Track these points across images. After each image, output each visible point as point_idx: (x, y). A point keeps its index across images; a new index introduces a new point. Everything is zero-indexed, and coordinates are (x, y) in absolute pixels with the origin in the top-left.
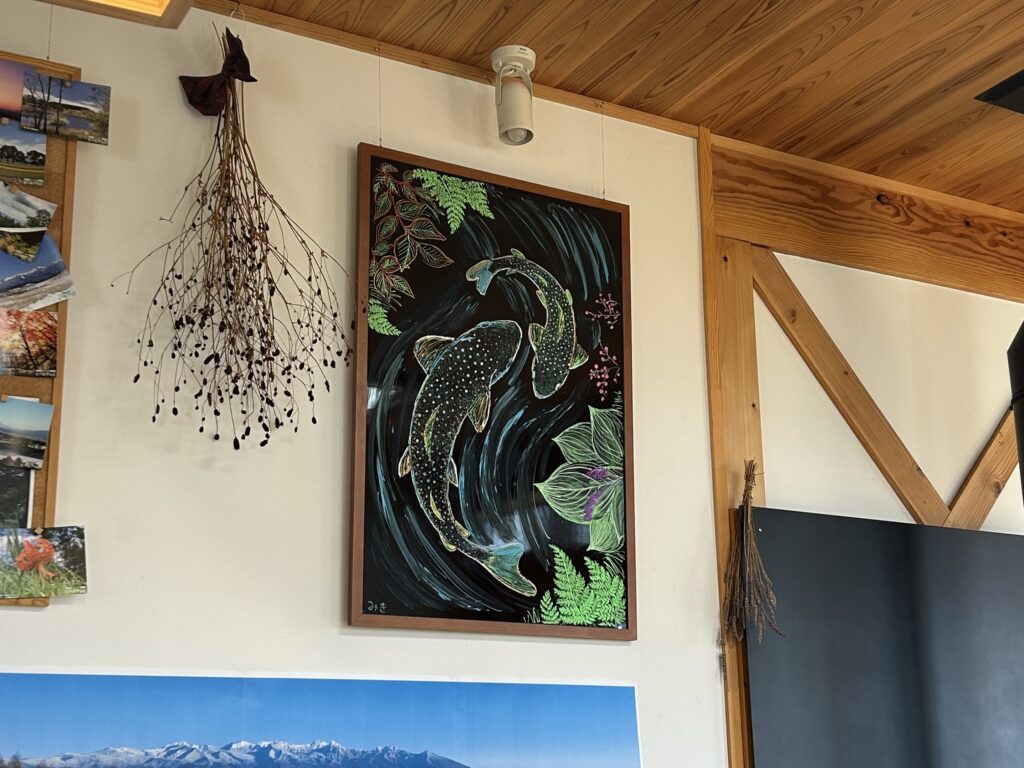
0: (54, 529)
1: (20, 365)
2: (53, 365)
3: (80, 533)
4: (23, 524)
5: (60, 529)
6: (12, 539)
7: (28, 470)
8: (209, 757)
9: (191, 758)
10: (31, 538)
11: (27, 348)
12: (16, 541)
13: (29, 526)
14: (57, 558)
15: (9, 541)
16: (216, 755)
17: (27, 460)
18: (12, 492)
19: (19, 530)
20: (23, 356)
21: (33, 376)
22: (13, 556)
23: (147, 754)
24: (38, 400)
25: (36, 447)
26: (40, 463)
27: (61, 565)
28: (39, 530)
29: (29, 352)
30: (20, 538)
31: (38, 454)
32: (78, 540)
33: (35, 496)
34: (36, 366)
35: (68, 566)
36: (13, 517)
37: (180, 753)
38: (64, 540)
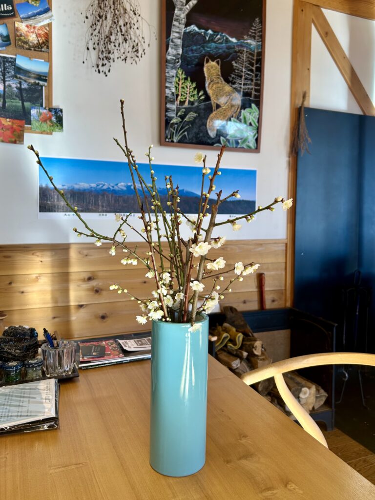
0: (52, 109)
1: (36, 47)
2: (48, 47)
3: (61, 111)
4: (42, 106)
5: (55, 109)
6: (38, 110)
7: (42, 86)
8: (111, 188)
9: (105, 187)
10: (45, 111)
11: (38, 41)
12: (40, 111)
13: (44, 106)
14: (54, 119)
15: (37, 111)
16: (113, 187)
17: (41, 83)
18: (37, 94)
19: (41, 108)
20: (37, 43)
21: (41, 51)
22: (39, 117)
23: (90, 185)
24: (43, 61)
25: (44, 78)
26: (46, 84)
27: (55, 121)
28: (47, 108)
29: (39, 42)
30: (41, 111)
31: (45, 80)
32: (60, 113)
33: (45, 96)
34: (42, 48)
35: (57, 122)
36: (38, 103)
37: (101, 186)
38: (56, 113)
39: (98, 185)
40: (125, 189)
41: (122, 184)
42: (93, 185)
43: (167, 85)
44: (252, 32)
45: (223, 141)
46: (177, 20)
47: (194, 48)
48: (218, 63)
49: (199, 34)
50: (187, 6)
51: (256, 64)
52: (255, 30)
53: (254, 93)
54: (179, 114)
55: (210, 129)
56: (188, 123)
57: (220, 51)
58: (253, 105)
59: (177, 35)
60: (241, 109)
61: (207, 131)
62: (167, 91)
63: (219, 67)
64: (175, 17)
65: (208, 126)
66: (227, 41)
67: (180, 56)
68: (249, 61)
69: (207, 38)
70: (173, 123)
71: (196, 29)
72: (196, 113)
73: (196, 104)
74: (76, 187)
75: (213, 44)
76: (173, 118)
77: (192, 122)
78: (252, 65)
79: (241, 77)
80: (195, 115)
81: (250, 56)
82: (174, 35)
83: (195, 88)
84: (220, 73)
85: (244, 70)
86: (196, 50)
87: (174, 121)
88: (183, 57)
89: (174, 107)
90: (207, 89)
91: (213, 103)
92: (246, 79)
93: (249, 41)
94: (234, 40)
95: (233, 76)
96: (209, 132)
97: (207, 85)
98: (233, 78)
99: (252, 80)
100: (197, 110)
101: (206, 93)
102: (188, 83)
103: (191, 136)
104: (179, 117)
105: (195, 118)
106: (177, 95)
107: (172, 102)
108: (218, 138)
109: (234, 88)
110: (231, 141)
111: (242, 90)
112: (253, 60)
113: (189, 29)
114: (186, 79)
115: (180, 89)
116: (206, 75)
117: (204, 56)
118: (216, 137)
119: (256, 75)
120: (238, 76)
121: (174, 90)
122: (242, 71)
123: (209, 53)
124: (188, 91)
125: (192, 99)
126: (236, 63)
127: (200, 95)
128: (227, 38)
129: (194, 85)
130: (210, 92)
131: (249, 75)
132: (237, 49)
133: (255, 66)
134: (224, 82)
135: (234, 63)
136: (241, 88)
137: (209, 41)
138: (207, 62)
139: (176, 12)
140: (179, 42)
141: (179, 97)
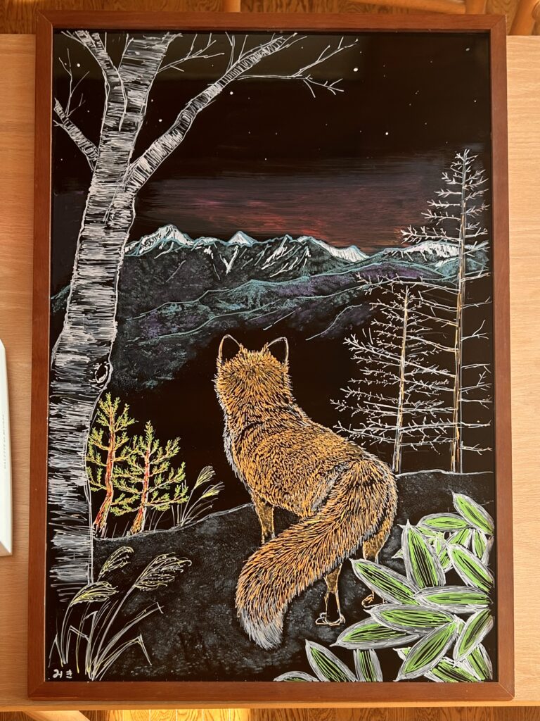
44: (439, 211)
45: (320, 657)
46: (97, 218)
47: (173, 309)
50: (142, 162)
51: (467, 332)
52: (450, 199)
53: (458, 447)
54: (108, 566)
55: (252, 615)
56: (150, 597)
58: (460, 500)
61: (238, 624)
62: (57, 485)
63: (283, 367)
64: (89, 208)
65: (240, 604)
66: (319, 261)
67: (108, 350)
68: (429, 323)
69: (229, 266)
70: (82, 607)
71: (181, 239)
72: (181, 555)
73: (183, 521)
75: (257, 286)
76: (80, 584)
77: (167, 595)
79: (393, 391)
80: (178, 565)
82: (84, 275)
84: (287, 391)
85: (404, 363)
86: (178, 318)
87: (85, 596)
89: (84, 542)
90: (230, 458)
91: (258, 507)
95: (351, 392)
96: (248, 626)
98: (352, 401)
100: (187, 546)
102: (147, 446)
103: (162, 651)
104: (108, 578)
105: (180, 578)
106: (99, 497)
108: (291, 648)
110: (359, 656)
113: (148, 243)
114: (135, 431)
116: (224, 404)
117: (216, 335)
120: (376, 389)
121: (83, 479)
124: (145, 476)
125: (164, 505)
128: (321, 252)
129: (173, 449)
132: (367, 287)
133: (459, 339)
134: (307, 422)
135: (353, 342)
137: (235, 276)
140: (105, 297)
141: (107, 505)
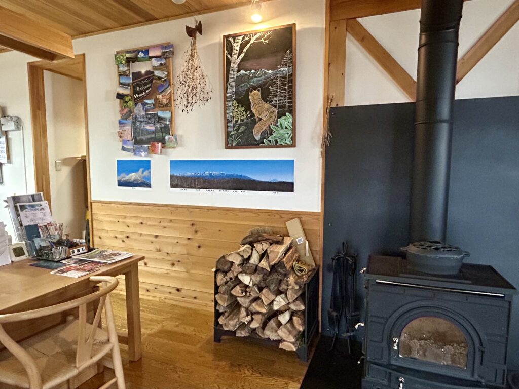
2: (170, 104)
18: (167, 129)
22: (169, 140)
34: (168, 105)
39: (195, 173)
40: (209, 175)
41: (207, 172)
42: (193, 174)
43: (228, 112)
44: (284, 62)
45: (266, 142)
46: (232, 70)
47: (243, 85)
48: (259, 90)
49: (246, 75)
50: (238, 59)
51: (288, 84)
52: (286, 59)
53: (287, 105)
54: (235, 128)
55: (256, 135)
56: (241, 133)
57: (260, 82)
58: (287, 114)
59: (232, 80)
60: (278, 118)
61: (254, 137)
62: (228, 116)
63: (259, 93)
64: (231, 69)
65: (254, 133)
66: (265, 73)
67: (234, 93)
68: (283, 83)
69: (251, 76)
70: (232, 135)
71: (244, 72)
72: (245, 126)
73: (245, 121)
74: (186, 175)
75: (255, 79)
76: (231, 131)
77: (243, 132)
78: (285, 85)
79: (277, 96)
81: (283, 79)
82: (230, 80)
83: (244, 111)
84: (260, 97)
85: (278, 90)
86: (243, 86)
87: (232, 133)
88: (236, 93)
89: (232, 125)
90: (252, 109)
91: (256, 117)
92: (280, 96)
93: (282, 69)
94: (270, 72)
95: (270, 96)
96: (255, 137)
97: (252, 107)
98: (270, 98)
99: (285, 96)
100: (246, 124)
101: (251, 112)
102: (240, 108)
103: (243, 141)
104: (235, 130)
105: (245, 129)
106: (233, 117)
107: (231, 122)
108: (262, 140)
109: (271, 105)
110: (271, 141)
111: (277, 105)
112: (286, 81)
113: (239, 73)
114: (238, 106)
115: (235, 113)
116: (251, 100)
117: (249, 88)
118: (260, 140)
119: (289, 92)
120: (274, 95)
121: (231, 114)
122: (277, 92)
123: (253, 85)
124: (240, 113)
125: (242, 118)
126: (272, 87)
127: (248, 114)
128: (265, 72)
129: (244, 109)
130: (254, 111)
131: (282, 93)
133: (287, 85)
134: (263, 102)
135: (270, 87)
136: (276, 103)
138: (252, 91)
139: (232, 65)
140: (233, 84)
141: (235, 118)
